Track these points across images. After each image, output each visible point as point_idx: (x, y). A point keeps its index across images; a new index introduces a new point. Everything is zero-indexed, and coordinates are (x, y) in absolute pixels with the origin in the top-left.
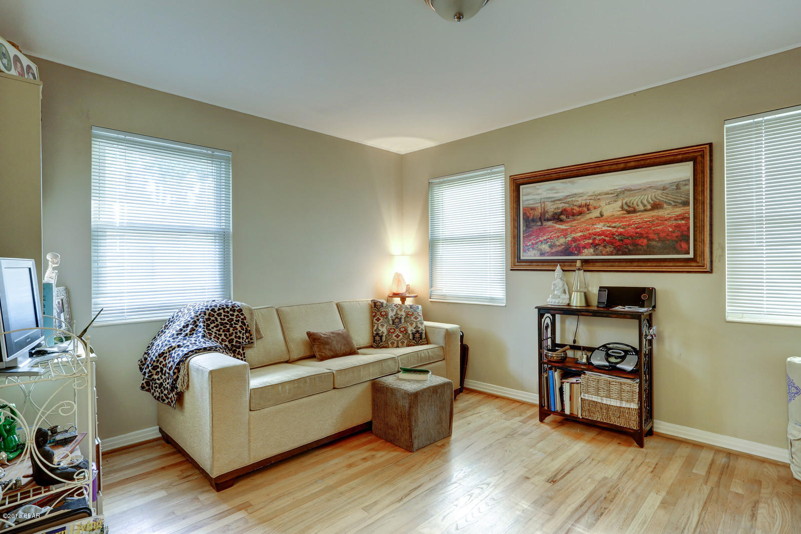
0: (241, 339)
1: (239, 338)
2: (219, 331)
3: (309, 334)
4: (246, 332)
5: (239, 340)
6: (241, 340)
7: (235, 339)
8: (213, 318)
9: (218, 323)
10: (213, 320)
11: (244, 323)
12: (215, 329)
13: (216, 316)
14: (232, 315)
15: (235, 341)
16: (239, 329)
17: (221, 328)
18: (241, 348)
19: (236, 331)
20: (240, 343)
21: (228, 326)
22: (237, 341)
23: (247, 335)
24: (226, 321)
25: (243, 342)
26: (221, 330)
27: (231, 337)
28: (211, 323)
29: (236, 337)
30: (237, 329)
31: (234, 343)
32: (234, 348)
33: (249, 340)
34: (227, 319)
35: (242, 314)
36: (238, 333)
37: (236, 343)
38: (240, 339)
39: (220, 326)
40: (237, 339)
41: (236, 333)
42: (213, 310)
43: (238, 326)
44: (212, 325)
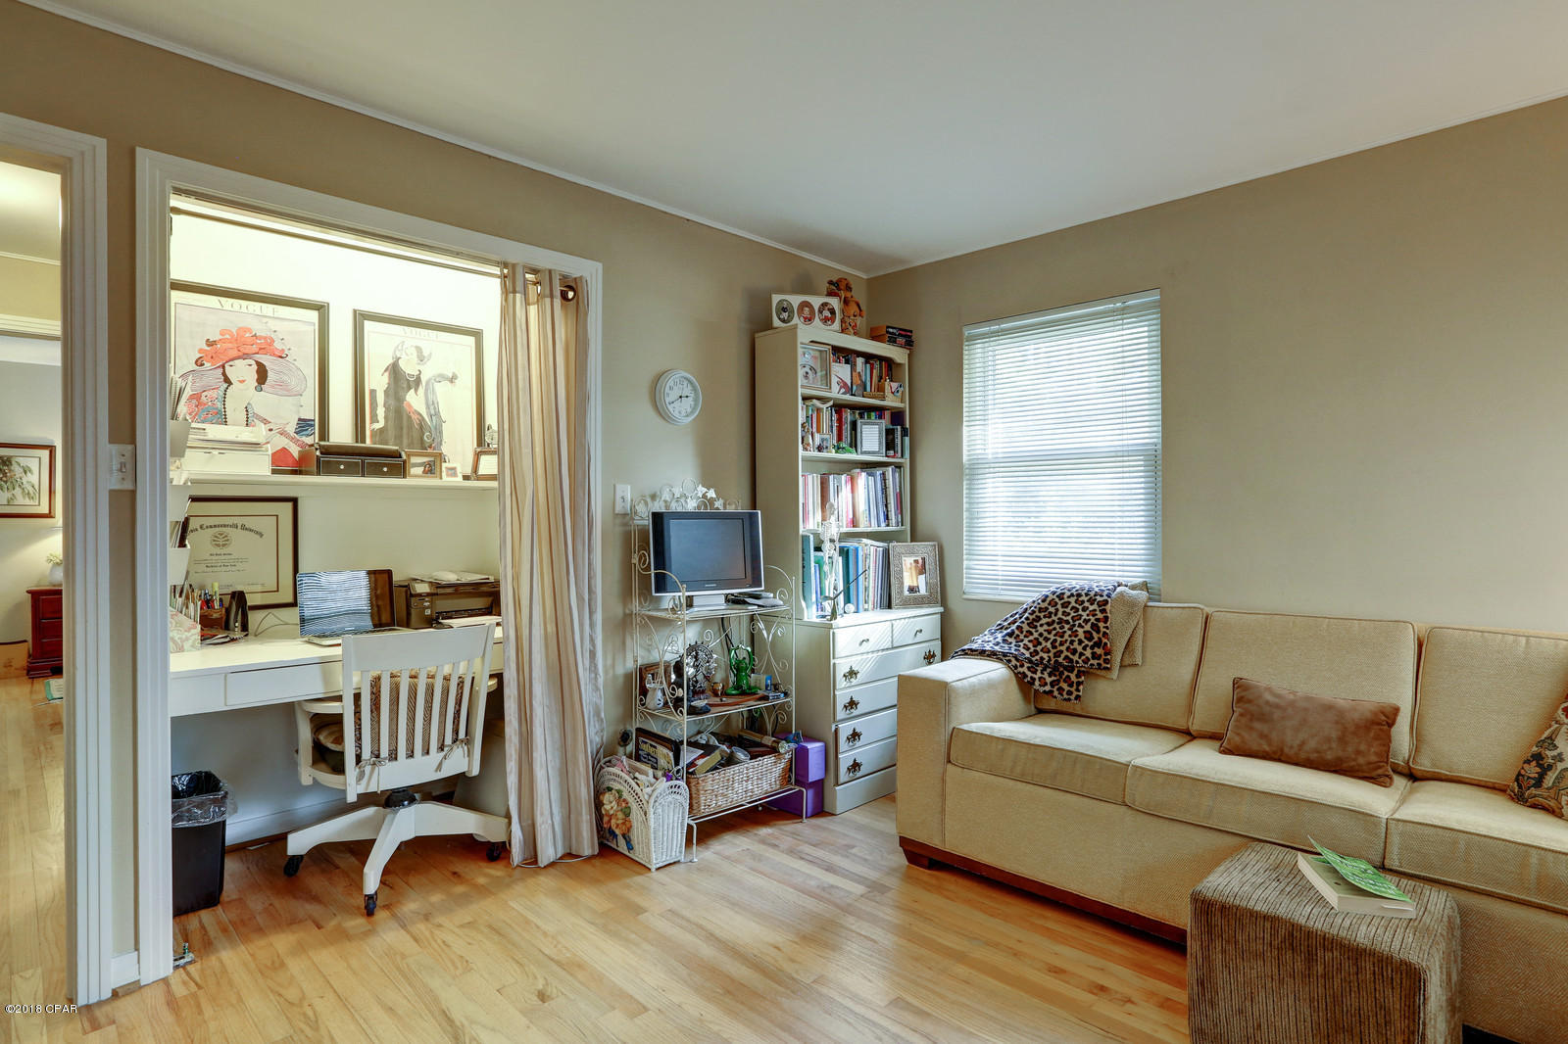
0: (1077, 655)
1: (1074, 652)
2: (1049, 633)
3: (1238, 684)
4: (1098, 644)
5: (1071, 657)
6: (1075, 658)
7: (1066, 653)
8: (1052, 609)
9: (1055, 618)
10: (1050, 613)
11: (1098, 627)
12: (1046, 627)
13: (1059, 606)
14: (1085, 609)
15: (1063, 656)
16: (1081, 636)
17: (1055, 629)
18: (1075, 672)
19: (1073, 638)
20: (1071, 661)
21: (1067, 627)
22: (1066, 657)
23: (1099, 651)
24: (1069, 618)
25: (1077, 662)
26: (1054, 632)
27: (1061, 648)
28: (1045, 617)
29: (1068, 649)
30: (1076, 636)
31: (1060, 660)
32: (1062, 669)
33: (1101, 661)
34: (1073, 614)
35: (1103, 611)
36: (1076, 644)
37: (1064, 659)
38: (1074, 654)
39: (1055, 625)
40: (1069, 654)
41: (1072, 642)
42: (1061, 596)
43: (1080, 631)
44: (1044, 621)
